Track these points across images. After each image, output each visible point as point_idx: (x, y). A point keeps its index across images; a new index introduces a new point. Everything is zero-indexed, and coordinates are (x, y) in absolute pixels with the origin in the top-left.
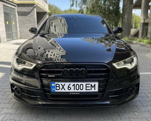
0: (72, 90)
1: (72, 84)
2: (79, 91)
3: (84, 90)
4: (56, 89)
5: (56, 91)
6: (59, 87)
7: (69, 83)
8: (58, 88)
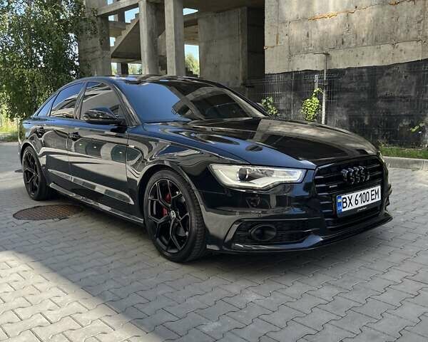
0: (359, 205)
1: (359, 193)
2: (366, 203)
3: (370, 202)
4: (344, 208)
5: (343, 210)
6: (346, 202)
7: (356, 193)
8: (345, 205)
